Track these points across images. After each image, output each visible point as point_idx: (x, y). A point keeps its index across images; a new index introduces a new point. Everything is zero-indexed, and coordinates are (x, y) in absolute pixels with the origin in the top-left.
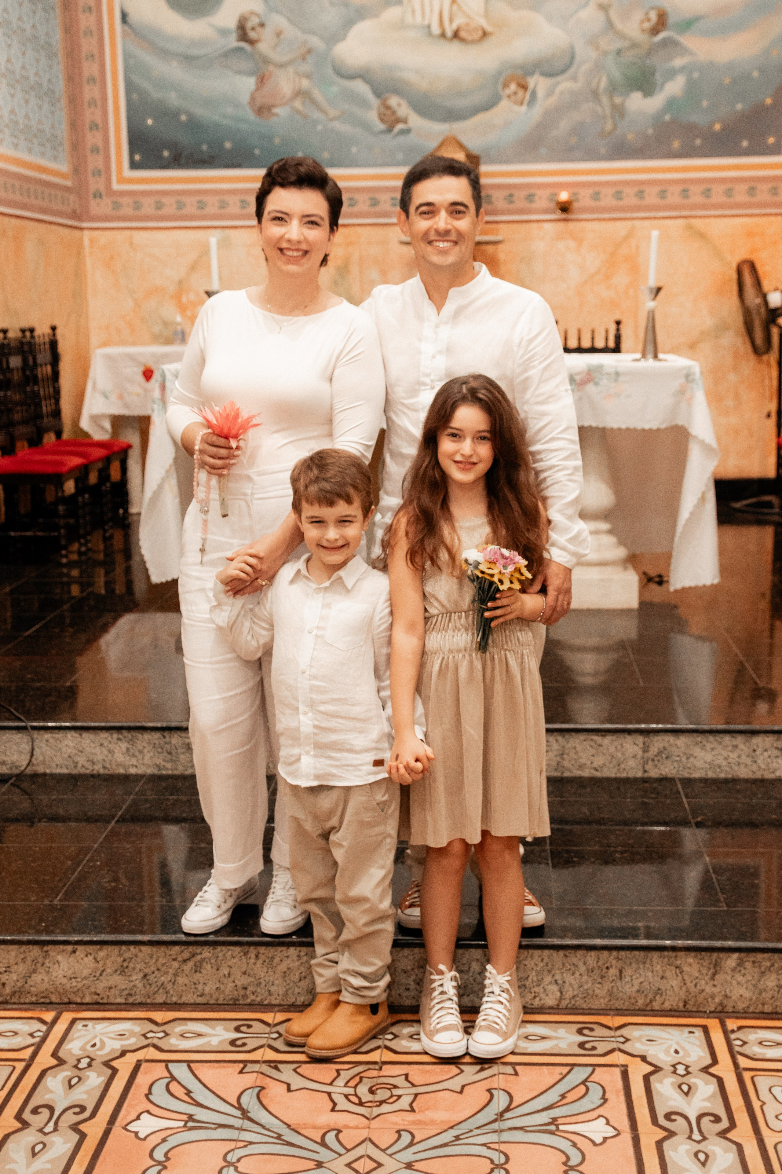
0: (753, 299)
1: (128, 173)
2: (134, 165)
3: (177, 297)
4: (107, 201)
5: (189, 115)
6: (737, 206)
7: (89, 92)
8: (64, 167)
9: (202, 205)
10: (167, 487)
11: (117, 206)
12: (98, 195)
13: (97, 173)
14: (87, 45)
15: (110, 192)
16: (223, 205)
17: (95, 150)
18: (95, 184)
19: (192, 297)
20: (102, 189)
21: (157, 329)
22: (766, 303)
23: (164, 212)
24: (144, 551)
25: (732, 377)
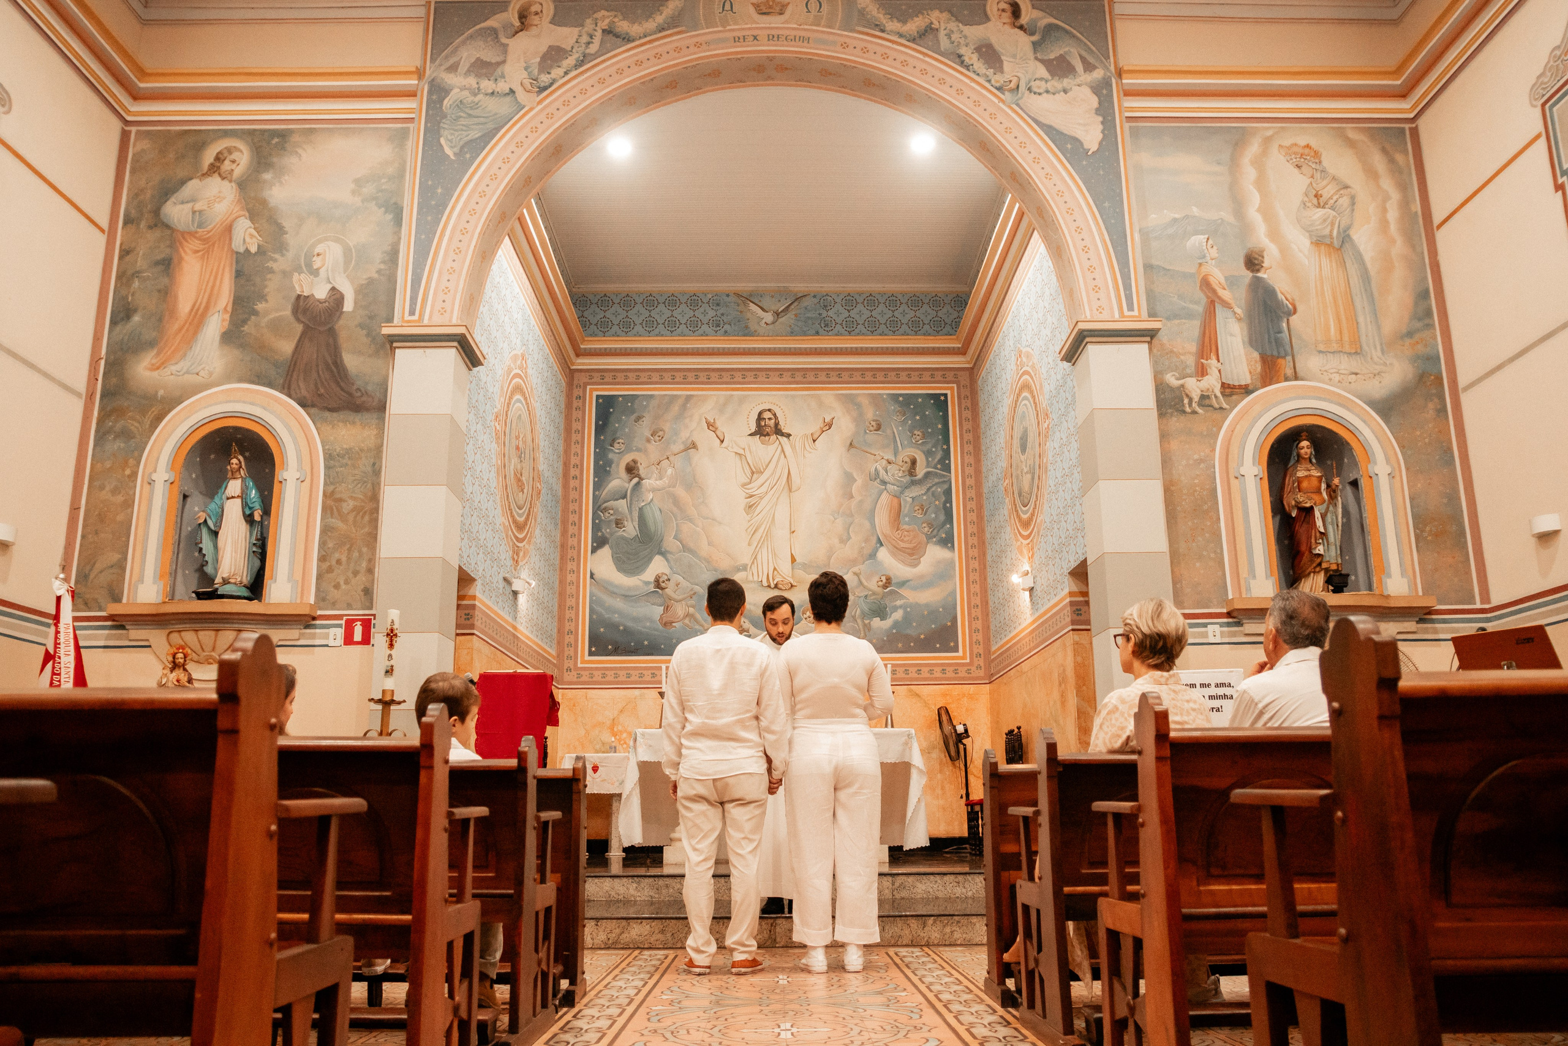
0: (947, 728)
1: (587, 658)
2: (591, 654)
3: (612, 728)
4: (574, 673)
5: (625, 627)
6: (936, 679)
7: (569, 614)
8: (554, 653)
9: (629, 676)
10: (634, 793)
11: (579, 676)
12: (569, 670)
13: (569, 657)
14: (570, 590)
15: (576, 668)
16: (641, 676)
17: (569, 645)
18: (568, 664)
19: (620, 728)
20: (572, 667)
21: (598, 747)
22: (955, 730)
23: (607, 679)
24: (620, 829)
25: (939, 776)
